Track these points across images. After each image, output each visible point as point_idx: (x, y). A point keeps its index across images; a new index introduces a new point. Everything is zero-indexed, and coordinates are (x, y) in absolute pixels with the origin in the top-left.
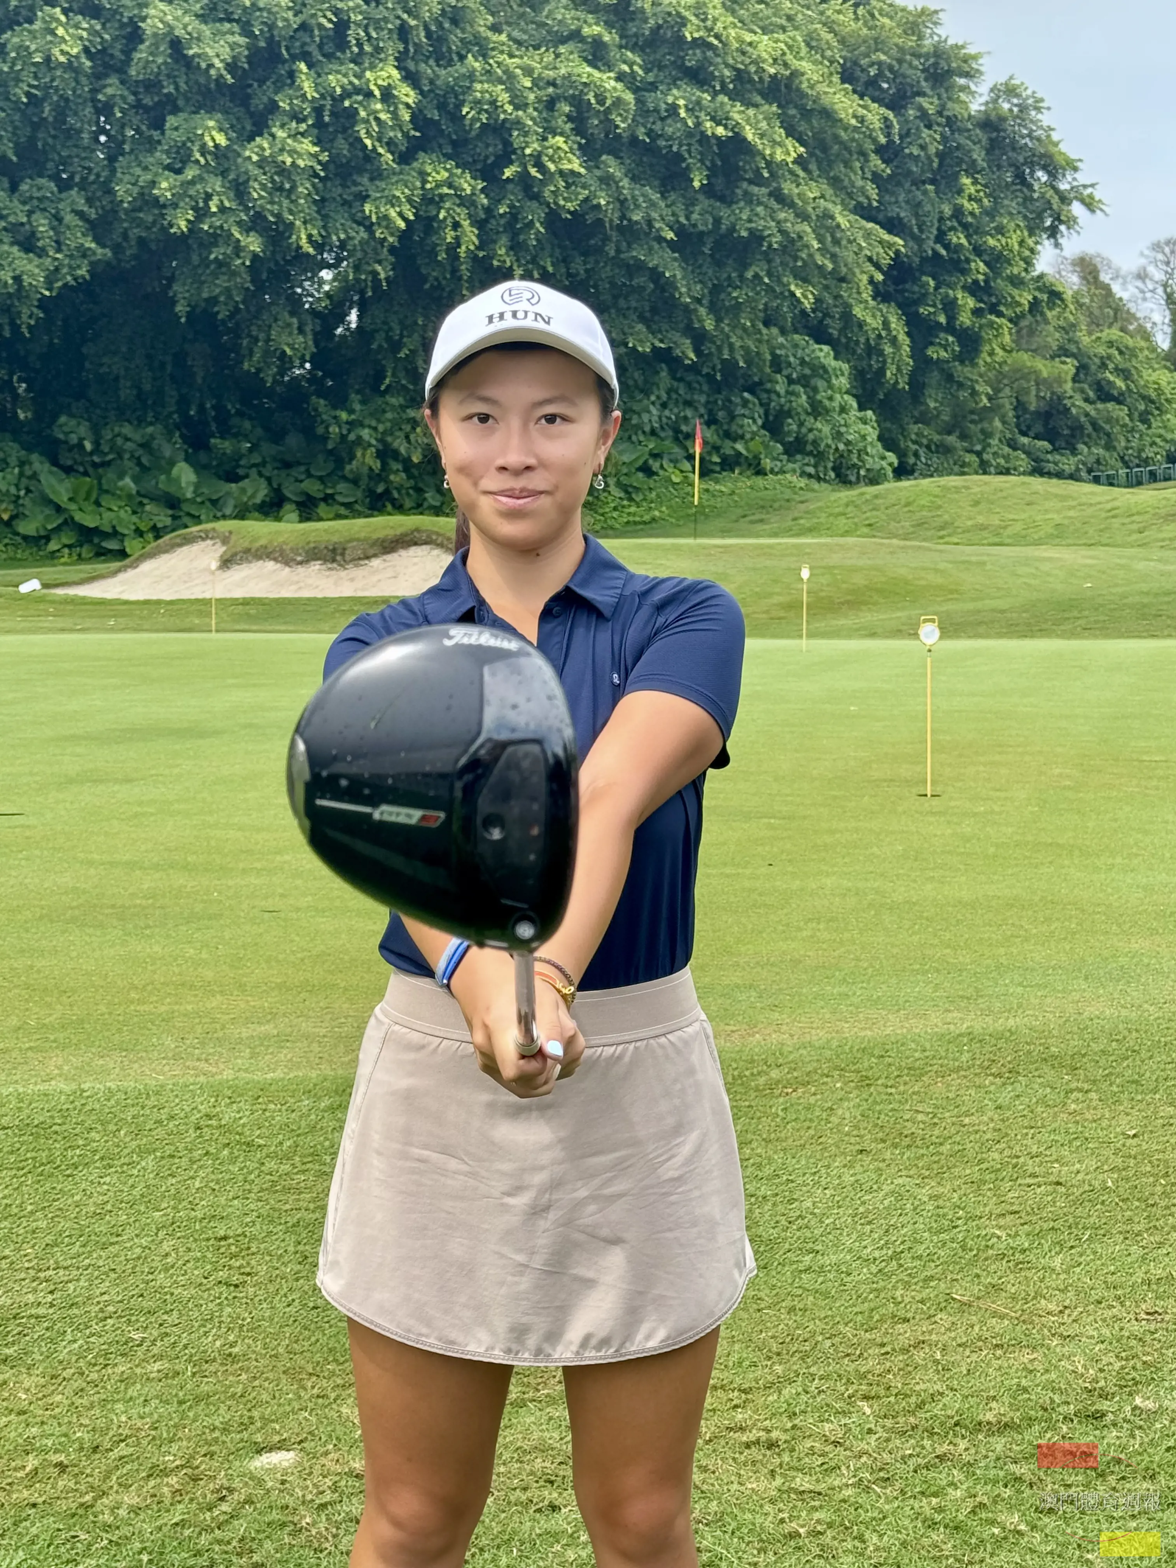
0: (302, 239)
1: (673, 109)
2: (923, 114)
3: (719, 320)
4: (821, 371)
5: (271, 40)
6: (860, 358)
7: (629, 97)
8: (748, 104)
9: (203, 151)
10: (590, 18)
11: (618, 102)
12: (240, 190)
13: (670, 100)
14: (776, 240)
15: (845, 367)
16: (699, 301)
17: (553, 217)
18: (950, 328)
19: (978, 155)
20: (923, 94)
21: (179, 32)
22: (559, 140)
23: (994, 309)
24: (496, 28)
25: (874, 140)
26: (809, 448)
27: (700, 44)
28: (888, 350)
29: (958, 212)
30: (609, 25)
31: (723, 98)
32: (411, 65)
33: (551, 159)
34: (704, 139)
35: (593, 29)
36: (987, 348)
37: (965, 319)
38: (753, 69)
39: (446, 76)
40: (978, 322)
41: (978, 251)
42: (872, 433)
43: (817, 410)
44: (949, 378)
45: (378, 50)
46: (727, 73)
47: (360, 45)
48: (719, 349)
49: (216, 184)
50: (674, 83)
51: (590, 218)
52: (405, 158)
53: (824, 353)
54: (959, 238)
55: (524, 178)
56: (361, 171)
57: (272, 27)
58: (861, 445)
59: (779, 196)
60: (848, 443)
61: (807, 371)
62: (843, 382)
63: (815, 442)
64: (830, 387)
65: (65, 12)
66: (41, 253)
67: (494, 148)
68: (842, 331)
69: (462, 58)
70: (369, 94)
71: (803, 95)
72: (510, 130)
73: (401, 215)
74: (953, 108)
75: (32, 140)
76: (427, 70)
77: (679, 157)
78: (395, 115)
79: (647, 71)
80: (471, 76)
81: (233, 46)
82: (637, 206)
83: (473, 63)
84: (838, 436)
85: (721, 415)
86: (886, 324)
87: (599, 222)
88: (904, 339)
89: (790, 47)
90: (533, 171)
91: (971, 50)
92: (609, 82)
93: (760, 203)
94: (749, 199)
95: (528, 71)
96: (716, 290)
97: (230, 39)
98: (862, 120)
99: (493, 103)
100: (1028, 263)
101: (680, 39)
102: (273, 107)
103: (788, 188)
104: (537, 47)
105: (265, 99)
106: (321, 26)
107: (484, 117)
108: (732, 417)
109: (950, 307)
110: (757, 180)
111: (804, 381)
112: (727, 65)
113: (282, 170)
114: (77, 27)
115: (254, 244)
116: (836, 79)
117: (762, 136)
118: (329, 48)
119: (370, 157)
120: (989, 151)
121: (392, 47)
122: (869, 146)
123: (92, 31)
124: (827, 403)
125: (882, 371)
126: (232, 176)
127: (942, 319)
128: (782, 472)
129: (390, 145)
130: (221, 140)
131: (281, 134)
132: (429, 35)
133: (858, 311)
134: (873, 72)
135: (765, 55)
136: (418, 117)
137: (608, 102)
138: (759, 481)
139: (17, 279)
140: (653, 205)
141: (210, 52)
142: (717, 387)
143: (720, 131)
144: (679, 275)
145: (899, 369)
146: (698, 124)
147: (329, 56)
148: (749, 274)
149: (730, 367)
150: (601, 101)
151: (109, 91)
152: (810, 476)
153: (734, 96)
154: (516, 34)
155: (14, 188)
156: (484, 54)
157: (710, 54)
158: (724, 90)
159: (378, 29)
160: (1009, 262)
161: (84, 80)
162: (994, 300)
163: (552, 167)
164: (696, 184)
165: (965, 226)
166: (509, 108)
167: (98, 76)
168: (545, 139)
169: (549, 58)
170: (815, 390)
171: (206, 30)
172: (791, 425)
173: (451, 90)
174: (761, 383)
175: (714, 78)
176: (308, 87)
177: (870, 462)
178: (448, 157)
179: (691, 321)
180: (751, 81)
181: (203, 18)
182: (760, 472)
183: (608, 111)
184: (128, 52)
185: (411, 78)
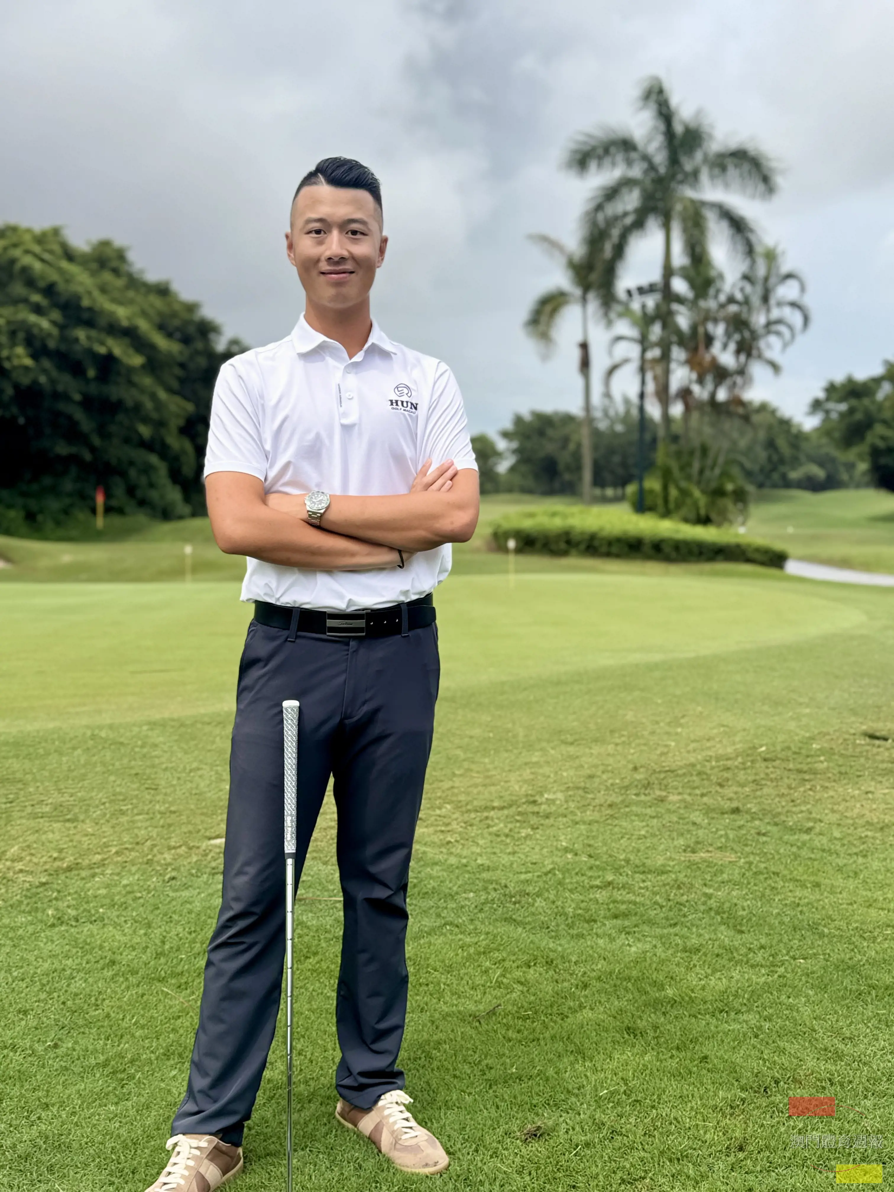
3: (102, 441)
4: (153, 468)
6: (172, 461)
7: (56, 331)
8: (115, 338)
10: (33, 293)
11: (50, 334)
13: (75, 334)
14: (130, 404)
15: (165, 465)
16: (92, 431)
17: (17, 387)
20: (196, 340)
22: (19, 350)
25: (176, 360)
26: (148, 503)
27: (90, 309)
28: (183, 458)
30: (44, 296)
31: (103, 335)
33: (15, 358)
34: (94, 353)
38: (116, 322)
42: (179, 496)
46: (103, 323)
48: (103, 456)
50: (78, 326)
51: (36, 389)
53: (154, 459)
58: (174, 503)
59: (131, 383)
60: (167, 502)
61: (146, 469)
62: (164, 472)
63: (151, 501)
64: (156, 475)
71: (142, 338)
77: (81, 363)
79: (63, 318)
82: (60, 384)
84: (162, 498)
87: (41, 391)
88: (192, 453)
90: (6, 366)
92: (44, 323)
93: (121, 385)
94: (116, 383)
95: (1, 316)
96: (101, 426)
98: (169, 349)
101: (80, 307)
110: (120, 375)
111: (145, 472)
112: (103, 319)
116: (156, 329)
117: (122, 353)
122: (174, 363)
124: (155, 482)
128: (135, 514)
133: (170, 442)
134: (172, 327)
135: (121, 316)
137: (44, 333)
138: (125, 518)
140: (69, 383)
143: (102, 350)
144: (82, 418)
145: (189, 467)
146: (91, 346)
148: (118, 419)
149: (108, 464)
150: (41, 332)
153: (107, 334)
157: (94, 314)
158: (103, 330)
163: (16, 363)
164: (90, 375)
168: (11, 348)
169: (13, 310)
170: (150, 476)
172: (139, 492)
174: (124, 472)
175: (97, 325)
177: (178, 509)
179: (88, 442)
180: (116, 328)
182: (124, 514)
183: (44, 338)
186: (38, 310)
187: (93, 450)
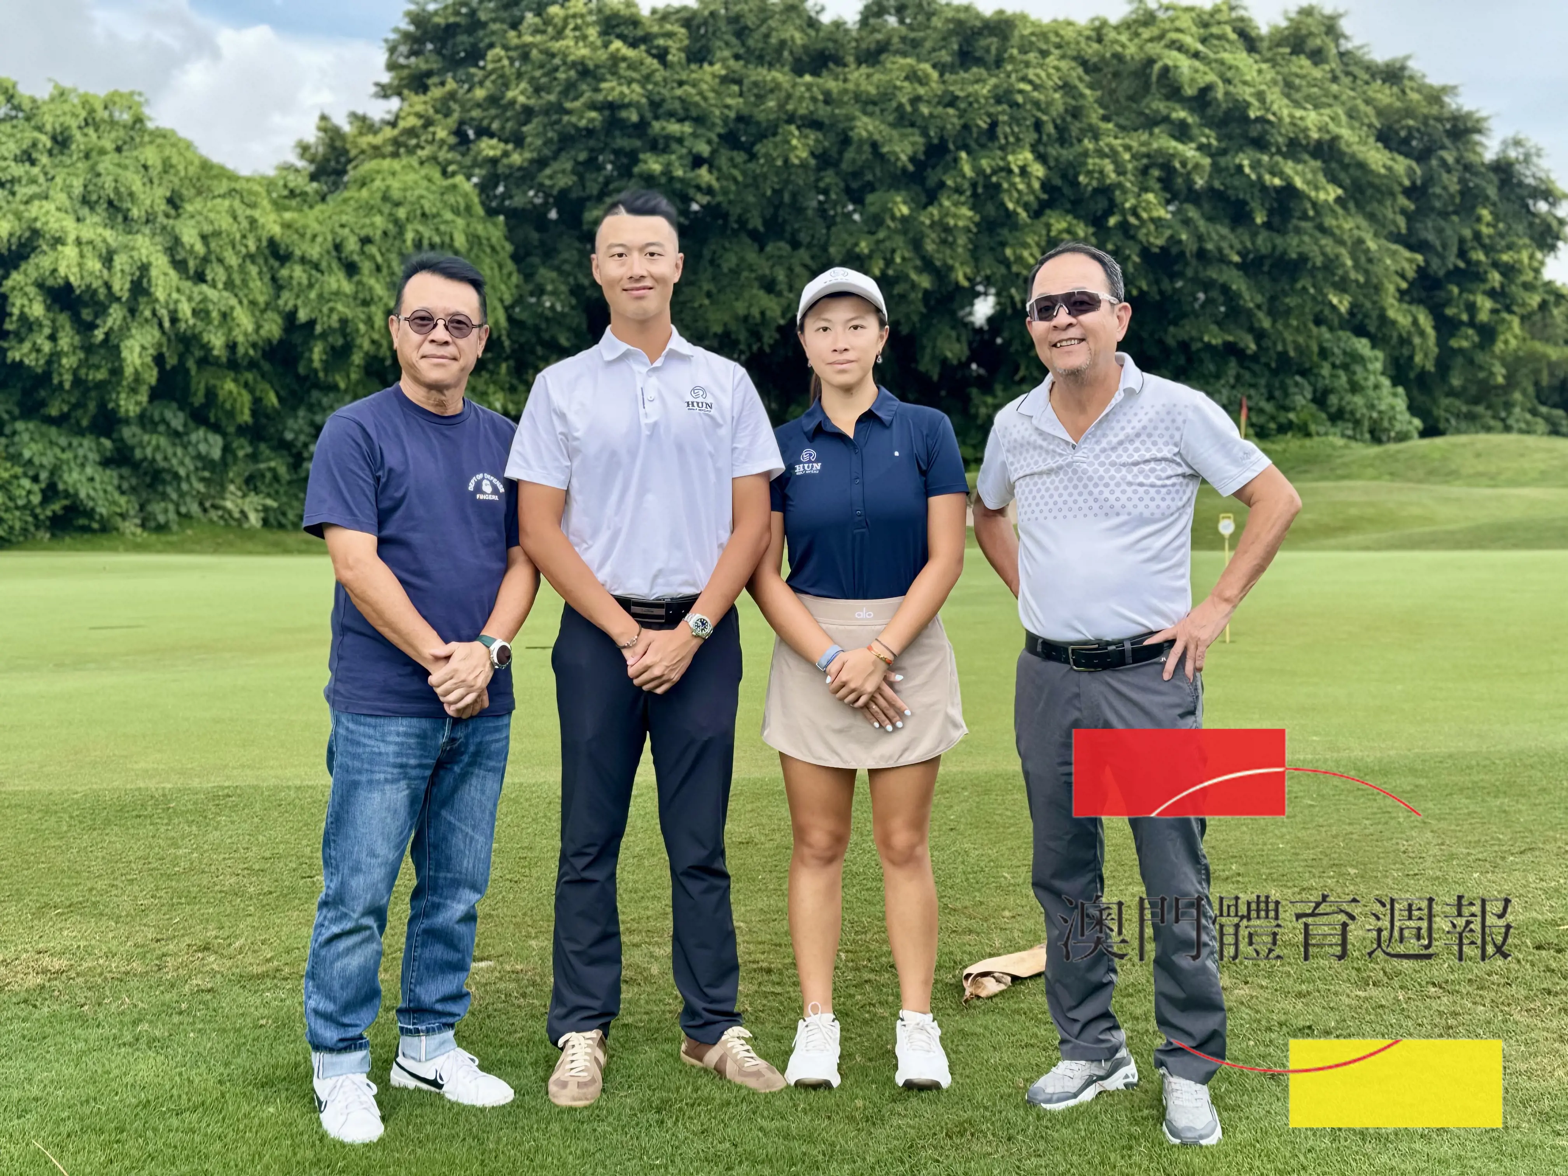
0: (960, 276)
1: (1240, 168)
2: (1443, 163)
3: (1274, 322)
4: (1360, 359)
5: (942, 139)
6: (1394, 348)
7: (1207, 161)
8: (1298, 161)
9: (893, 218)
10: (1177, 106)
11: (1197, 166)
12: (917, 244)
13: (1237, 161)
14: (1319, 261)
15: (1380, 354)
16: (1259, 307)
17: (1145, 252)
18: (1472, 323)
19: (1492, 192)
20: (1443, 147)
21: (877, 137)
22: (1150, 197)
23: (1509, 310)
24: (1106, 118)
25: (1400, 184)
26: (1347, 416)
27: (1261, 120)
28: (1417, 340)
29: (1477, 236)
30: (1192, 110)
31: (1278, 158)
32: (1041, 149)
33: (1145, 210)
34: (1263, 188)
35: (1181, 114)
36: (1502, 337)
37: (1483, 316)
38: (1301, 136)
39: (1067, 154)
40: (1495, 317)
41: (1496, 265)
42: (1401, 404)
43: (1355, 388)
44: (1471, 362)
45: (1018, 140)
46: (1280, 140)
47: (1006, 138)
48: (1275, 344)
49: (899, 241)
50: (1240, 149)
51: (1174, 250)
52: (1037, 214)
53: (1362, 345)
54: (1479, 256)
55: (1124, 226)
56: (1003, 225)
57: (942, 129)
58: (1391, 413)
59: (1323, 229)
60: (1380, 412)
61: (1348, 360)
62: (1378, 366)
63: (1352, 413)
64: (1366, 370)
65: (799, 128)
66: (779, 294)
67: (1102, 204)
68: (1379, 328)
69: (1080, 141)
70: (1010, 171)
71: (1342, 154)
72: (1113, 192)
73: (1032, 255)
74: (1471, 157)
75: (775, 216)
76: (1053, 151)
77: (1244, 203)
78: (1029, 185)
79: (1219, 140)
80: (1086, 154)
81: (913, 144)
82: (1211, 239)
83: (1089, 144)
84: (1372, 407)
85: (1277, 393)
86: (1415, 322)
87: (1182, 254)
88: (1430, 332)
89: (1332, 119)
90: (1132, 220)
91: (1483, 114)
92: (1189, 151)
93: (1306, 233)
94: (1298, 231)
95: (1128, 148)
96: (1273, 299)
97: (912, 139)
98: (1389, 169)
99: (1101, 172)
100: (1537, 271)
101: (1246, 119)
102: (942, 185)
103: (1329, 221)
104: (1136, 130)
105: (936, 179)
106: (978, 126)
107: (1095, 183)
108: (1286, 394)
109: (1471, 308)
110: (1305, 217)
111: (1346, 367)
112: (1280, 134)
113: (947, 229)
114: (806, 137)
115: (925, 282)
116: (1372, 140)
117: (1308, 183)
118: (983, 140)
119: (1010, 216)
120: (1500, 188)
121: (1031, 136)
122: (1397, 189)
123: (817, 141)
124: (1362, 382)
125: (1411, 358)
126: (911, 235)
127: (1465, 317)
128: (1326, 434)
129: (1026, 206)
130: (905, 210)
131: (946, 203)
132: (1056, 127)
133: (1391, 313)
134: (1403, 134)
135: (1310, 125)
136: (1045, 185)
137: (1190, 166)
138: (1308, 442)
139: (763, 313)
140: (1223, 237)
141: (897, 149)
142: (1275, 373)
143: (1277, 182)
144: (1244, 288)
145: (1426, 355)
146: (1260, 177)
147: (983, 146)
148: (1299, 286)
149: (1283, 357)
150: (1184, 164)
151: (828, 180)
152: (1349, 437)
153: (1285, 156)
154: (1122, 121)
155: (762, 249)
156: (1096, 137)
157: (1267, 127)
158: (1279, 152)
159: (1019, 125)
160: (1520, 272)
161: (811, 173)
162: (1508, 301)
163: (1145, 215)
164: (1259, 221)
165: (1484, 247)
166: (1113, 176)
167: (819, 169)
168: (1139, 195)
169: (1145, 137)
170: (1354, 373)
171: (895, 133)
172: (1333, 400)
173: (1070, 164)
174: (1310, 369)
175: (1270, 144)
176: (967, 170)
177: (1398, 427)
178: (1068, 212)
179: (1252, 323)
180: (1300, 145)
181: (893, 125)
182: (1308, 435)
183: (1189, 173)
184: (841, 153)
185: (1041, 158)
186: (1182, 132)
187: (1260, 335)
